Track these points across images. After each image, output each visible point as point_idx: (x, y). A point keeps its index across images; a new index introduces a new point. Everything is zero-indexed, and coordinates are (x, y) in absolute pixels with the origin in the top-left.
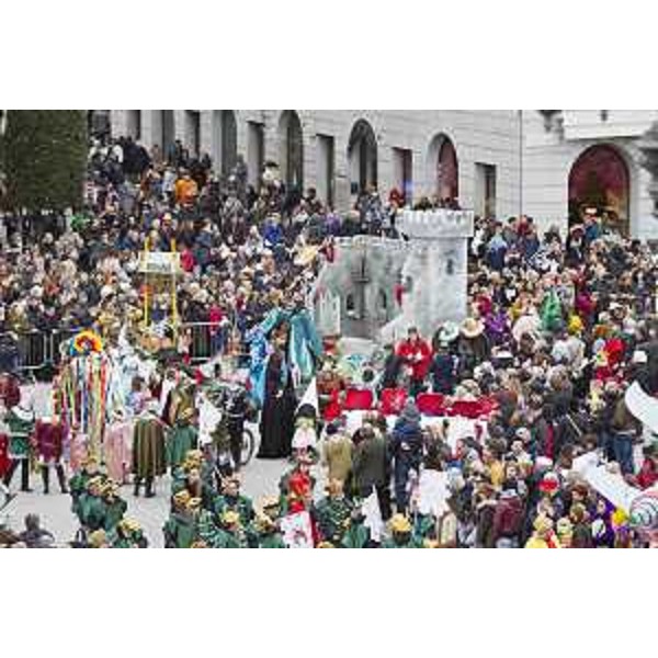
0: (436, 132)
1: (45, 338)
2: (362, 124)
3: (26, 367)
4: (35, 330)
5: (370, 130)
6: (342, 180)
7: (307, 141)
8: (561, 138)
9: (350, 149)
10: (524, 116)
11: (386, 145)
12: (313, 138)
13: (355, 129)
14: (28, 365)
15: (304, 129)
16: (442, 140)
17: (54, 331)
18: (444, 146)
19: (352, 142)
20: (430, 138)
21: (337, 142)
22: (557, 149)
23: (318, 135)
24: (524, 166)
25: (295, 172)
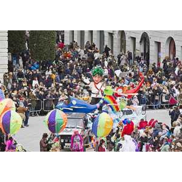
0: (168, 36)
1: (42, 102)
2: (145, 34)
3: (35, 111)
4: (38, 99)
5: (147, 36)
6: (138, 52)
7: (127, 39)
9: (140, 42)
12: (129, 38)
13: (142, 35)
14: (36, 110)
15: (126, 35)
16: (171, 39)
17: (44, 100)
18: (171, 41)
19: (142, 39)
20: (167, 38)
21: (136, 39)
25: (123, 49)
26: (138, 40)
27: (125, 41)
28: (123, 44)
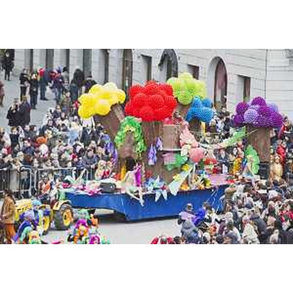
0: (214, 56)
5: (173, 54)
7: (135, 59)
12: (139, 57)
13: (164, 52)
15: (133, 52)
16: (218, 60)
18: (219, 64)
20: (211, 59)
21: (153, 60)
23: (142, 55)
24: (268, 78)
25: (127, 78)
27: (132, 62)
28: (127, 68)
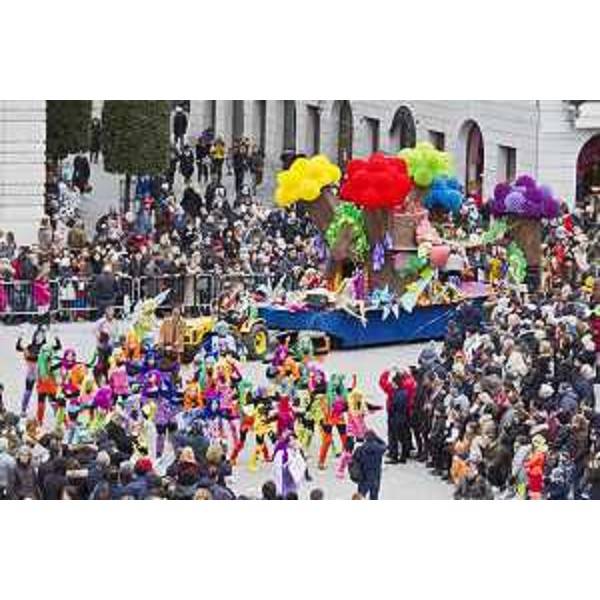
0: (466, 118)
2: (403, 110)
7: (356, 123)
8: (572, 125)
9: (392, 131)
10: (542, 108)
11: (423, 127)
13: (397, 115)
16: (471, 125)
18: (472, 131)
19: (394, 124)
20: (461, 123)
21: (381, 125)
22: (569, 136)
23: (365, 117)
24: (540, 148)
25: (345, 149)
26: (385, 128)
